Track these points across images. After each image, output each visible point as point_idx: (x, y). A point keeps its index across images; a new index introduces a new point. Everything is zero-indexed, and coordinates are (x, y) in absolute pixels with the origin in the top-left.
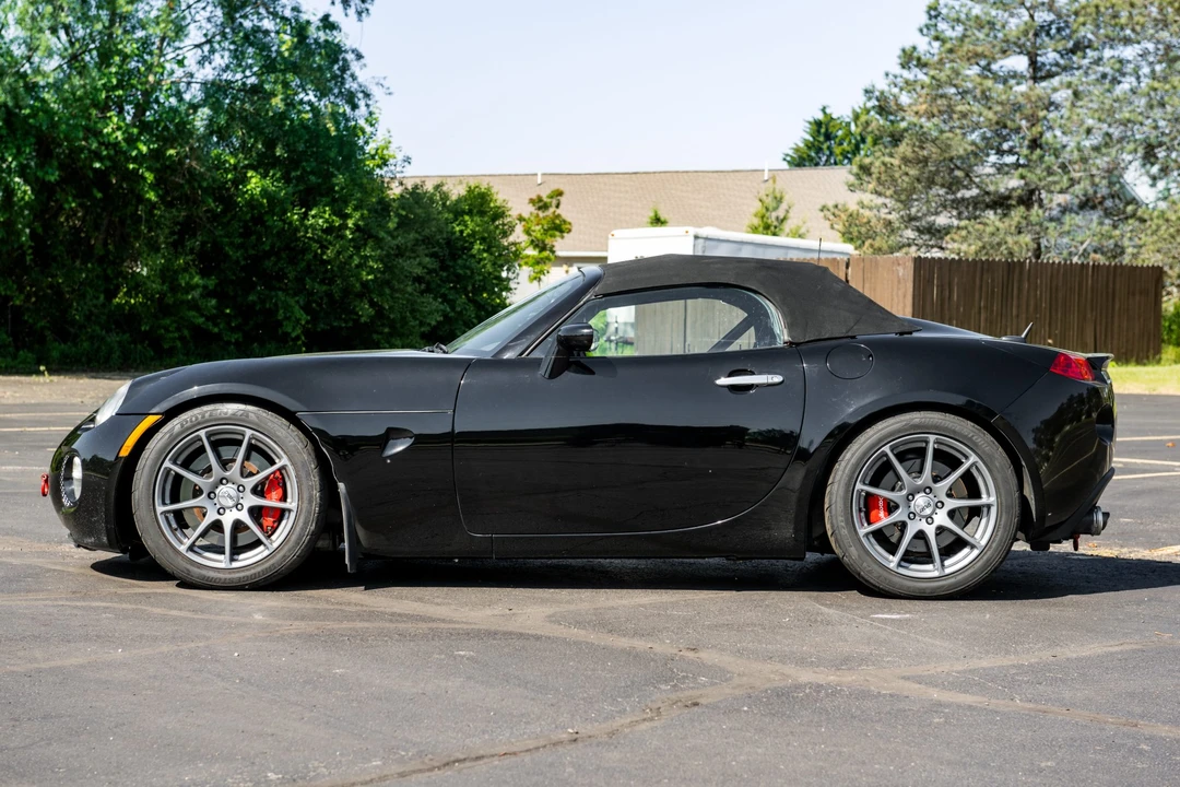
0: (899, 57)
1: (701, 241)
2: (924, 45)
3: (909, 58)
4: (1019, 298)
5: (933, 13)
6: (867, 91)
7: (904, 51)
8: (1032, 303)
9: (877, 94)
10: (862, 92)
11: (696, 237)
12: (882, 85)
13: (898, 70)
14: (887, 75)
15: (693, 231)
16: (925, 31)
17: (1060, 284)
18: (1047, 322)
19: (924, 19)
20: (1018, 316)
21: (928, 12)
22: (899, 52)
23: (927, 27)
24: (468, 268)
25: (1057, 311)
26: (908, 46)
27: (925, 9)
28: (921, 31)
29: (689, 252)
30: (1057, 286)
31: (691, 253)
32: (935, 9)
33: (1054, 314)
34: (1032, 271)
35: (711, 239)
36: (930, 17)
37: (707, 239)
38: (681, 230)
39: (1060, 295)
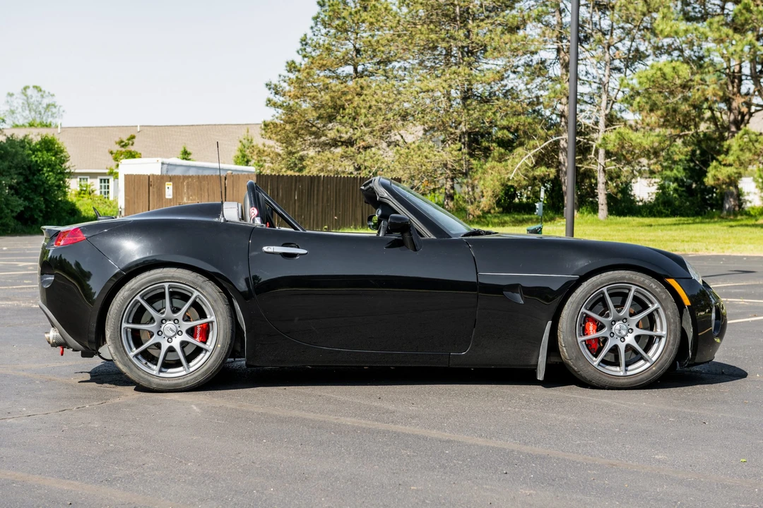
0: (286, 67)
1: (165, 166)
2: (298, 59)
3: (292, 67)
4: (317, 194)
5: (304, 43)
6: (267, 85)
7: (287, 63)
8: (325, 198)
9: (273, 86)
10: (265, 85)
11: (163, 164)
12: (275, 81)
13: (286, 73)
14: (280, 76)
15: (161, 160)
16: (300, 52)
17: (341, 187)
18: (334, 207)
19: (299, 46)
20: (317, 204)
21: (301, 42)
22: (286, 64)
23: (301, 49)
24: (41, 180)
25: (339, 201)
26: (290, 60)
27: (300, 40)
28: (298, 52)
29: (158, 172)
30: (339, 189)
31: (160, 174)
32: (305, 40)
33: (338, 202)
34: (325, 182)
35: (171, 165)
36: (302, 45)
37: (169, 164)
38: (155, 160)
39: (341, 194)
